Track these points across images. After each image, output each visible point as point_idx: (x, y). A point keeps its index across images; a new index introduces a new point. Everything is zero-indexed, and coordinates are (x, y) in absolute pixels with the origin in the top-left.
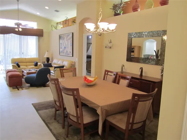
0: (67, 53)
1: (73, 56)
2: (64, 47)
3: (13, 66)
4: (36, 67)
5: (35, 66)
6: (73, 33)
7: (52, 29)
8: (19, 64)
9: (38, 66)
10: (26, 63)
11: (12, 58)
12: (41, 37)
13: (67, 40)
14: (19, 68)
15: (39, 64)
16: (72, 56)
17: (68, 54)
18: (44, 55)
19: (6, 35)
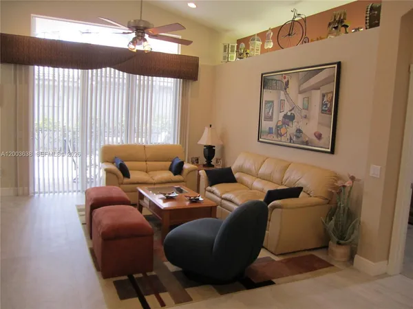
0: (298, 137)
1: (332, 152)
2: (285, 116)
3: (108, 172)
4: (178, 177)
5: (175, 174)
6: (339, 64)
7: (226, 58)
8: (127, 164)
9: (185, 172)
10: (146, 161)
11: (102, 144)
12: (191, 81)
13: (300, 92)
14: (126, 180)
15: (187, 166)
16: (329, 150)
17: (307, 143)
18: (199, 138)
19: (90, 71)
